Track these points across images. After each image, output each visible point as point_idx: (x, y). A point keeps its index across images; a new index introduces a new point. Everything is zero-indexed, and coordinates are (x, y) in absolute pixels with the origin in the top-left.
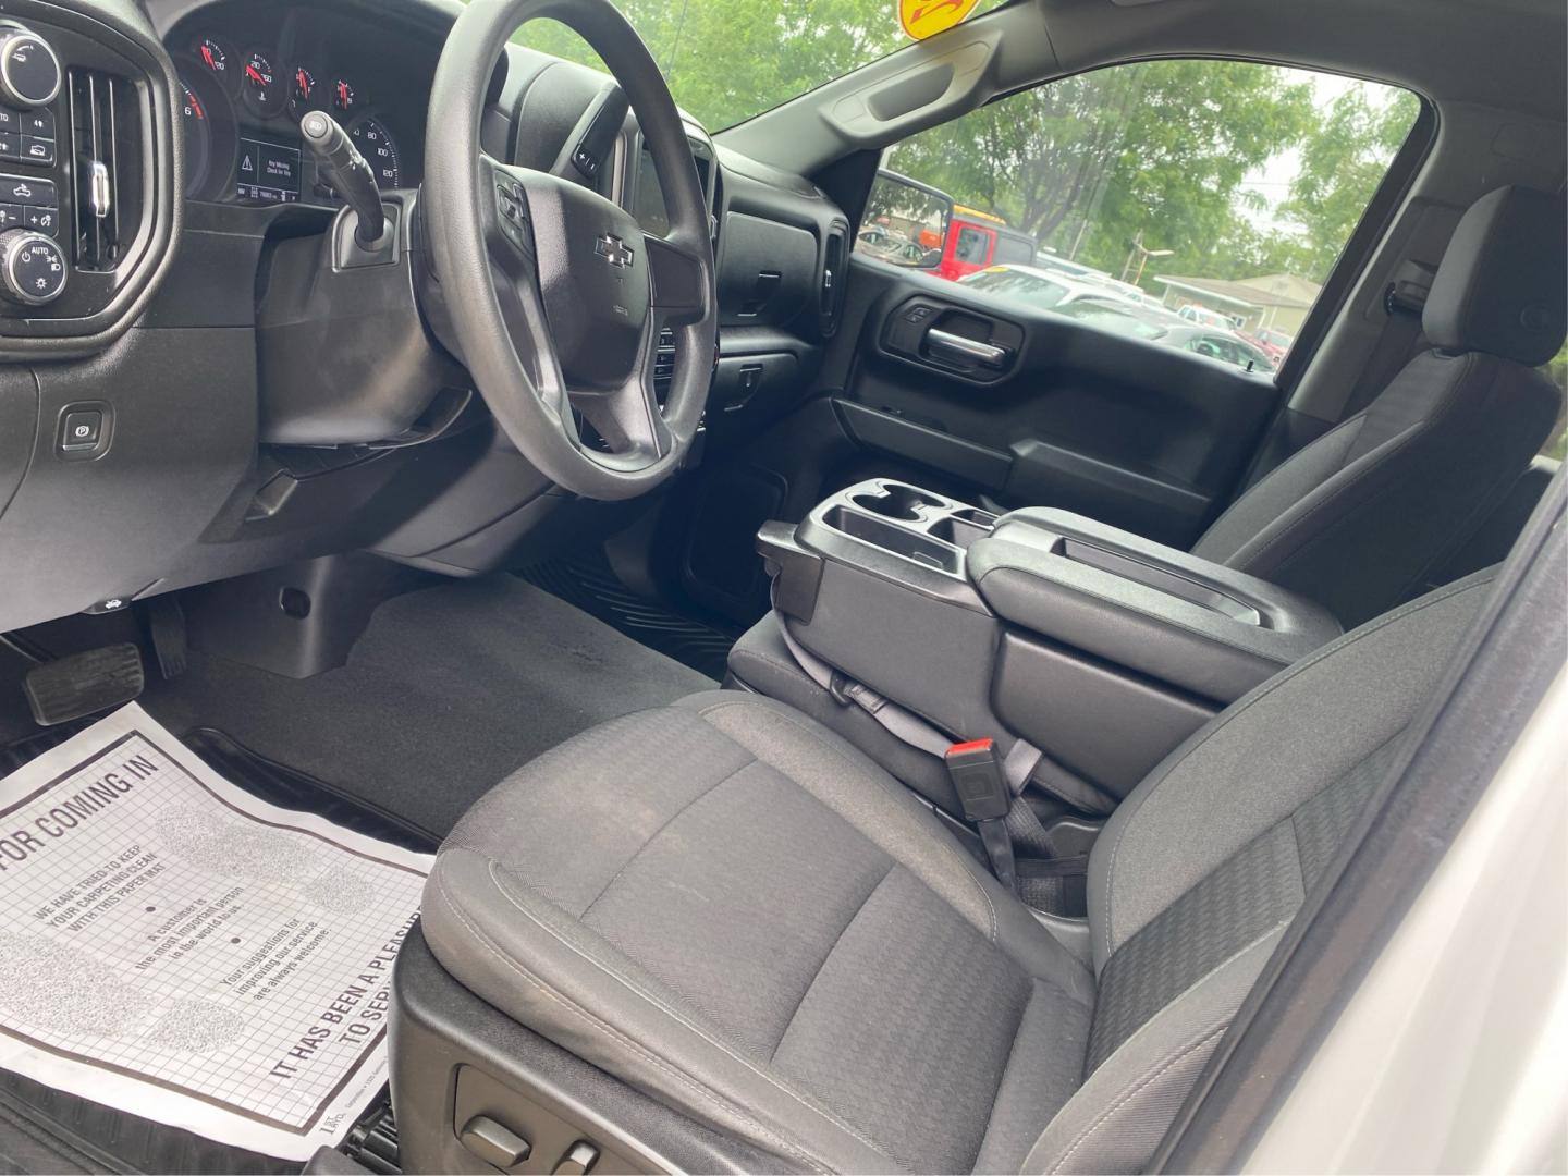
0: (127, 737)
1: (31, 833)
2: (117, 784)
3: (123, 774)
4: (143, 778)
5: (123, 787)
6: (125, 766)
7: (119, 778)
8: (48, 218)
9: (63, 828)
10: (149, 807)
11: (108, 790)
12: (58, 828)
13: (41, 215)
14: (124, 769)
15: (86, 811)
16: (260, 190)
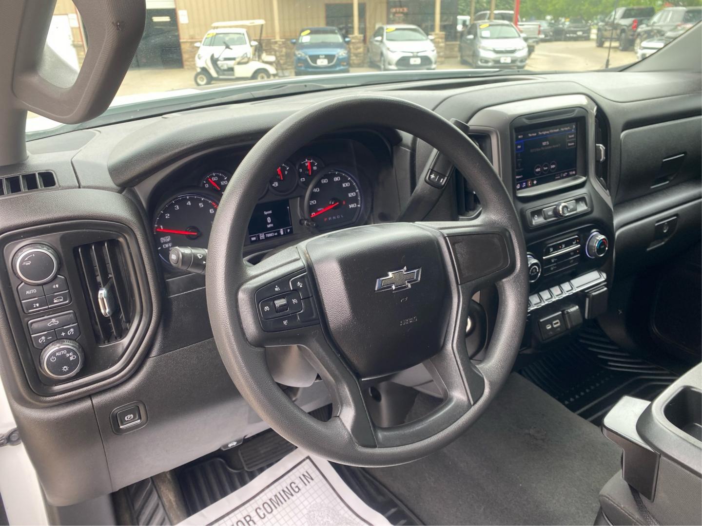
0: (304, 460)
1: (252, 516)
2: (294, 488)
3: (298, 482)
4: (306, 485)
5: (297, 490)
6: (300, 478)
7: (296, 485)
8: (72, 330)
9: (266, 513)
10: (306, 503)
11: (290, 492)
12: (264, 514)
13: (66, 331)
14: (299, 479)
15: (278, 504)
16: (265, 234)
